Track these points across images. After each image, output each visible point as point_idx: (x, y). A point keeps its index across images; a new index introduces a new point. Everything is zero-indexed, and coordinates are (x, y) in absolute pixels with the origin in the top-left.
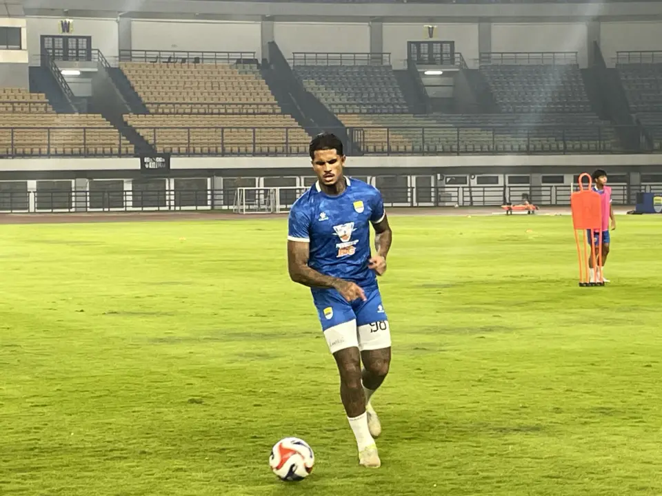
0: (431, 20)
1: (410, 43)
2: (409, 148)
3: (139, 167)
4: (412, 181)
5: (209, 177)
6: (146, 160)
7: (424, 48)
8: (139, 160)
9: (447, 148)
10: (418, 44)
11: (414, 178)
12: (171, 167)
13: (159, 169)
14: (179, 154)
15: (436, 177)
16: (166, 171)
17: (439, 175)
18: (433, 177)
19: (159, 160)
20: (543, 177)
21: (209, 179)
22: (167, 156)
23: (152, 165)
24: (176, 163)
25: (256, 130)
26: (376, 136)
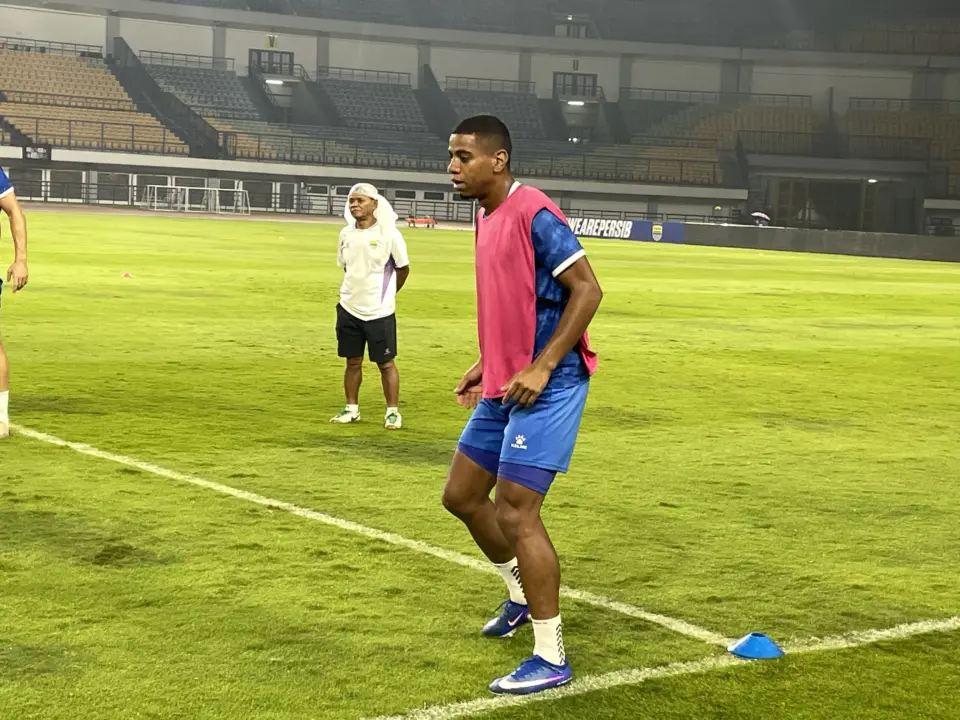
0: (273, 29)
1: (251, 51)
2: (274, 156)
3: (21, 157)
4: (277, 187)
5: (84, 170)
6: (29, 149)
7: (265, 57)
8: (21, 149)
9: (309, 158)
10: (259, 52)
11: (278, 185)
12: (53, 159)
13: (40, 159)
14: (61, 146)
15: (299, 186)
16: (47, 162)
17: (302, 184)
18: (296, 185)
19: (41, 150)
20: (397, 192)
21: (84, 173)
22: (48, 148)
23: (34, 155)
24: (57, 155)
25: (136, 128)
26: (245, 142)
